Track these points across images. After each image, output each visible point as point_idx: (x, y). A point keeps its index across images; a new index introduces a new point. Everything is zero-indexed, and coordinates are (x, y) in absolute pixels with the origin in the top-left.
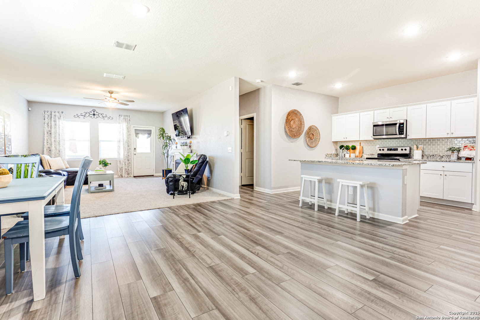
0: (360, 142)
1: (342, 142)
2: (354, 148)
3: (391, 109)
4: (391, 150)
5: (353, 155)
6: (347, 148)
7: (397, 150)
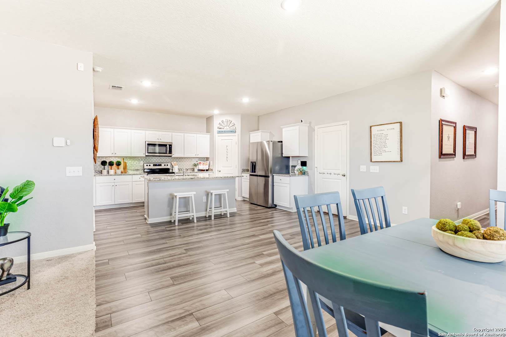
0: (124, 158)
1: (105, 157)
2: (118, 164)
3: (160, 132)
4: (156, 165)
5: (118, 171)
6: (111, 164)
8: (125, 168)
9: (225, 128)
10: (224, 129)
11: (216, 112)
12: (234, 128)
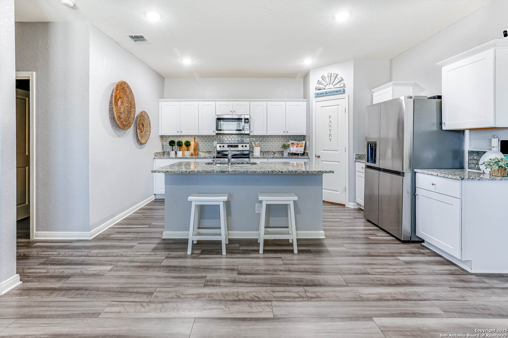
0: (195, 137)
1: (173, 136)
2: (188, 144)
3: (234, 103)
4: (232, 146)
5: (187, 154)
6: (180, 144)
7: (237, 146)
8: (196, 149)
9: (327, 88)
10: (325, 89)
11: (307, 62)
12: (342, 85)
